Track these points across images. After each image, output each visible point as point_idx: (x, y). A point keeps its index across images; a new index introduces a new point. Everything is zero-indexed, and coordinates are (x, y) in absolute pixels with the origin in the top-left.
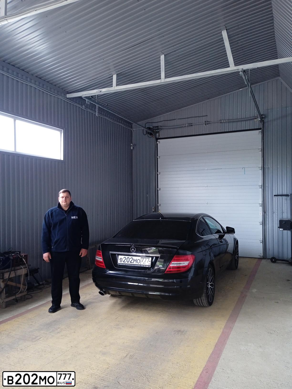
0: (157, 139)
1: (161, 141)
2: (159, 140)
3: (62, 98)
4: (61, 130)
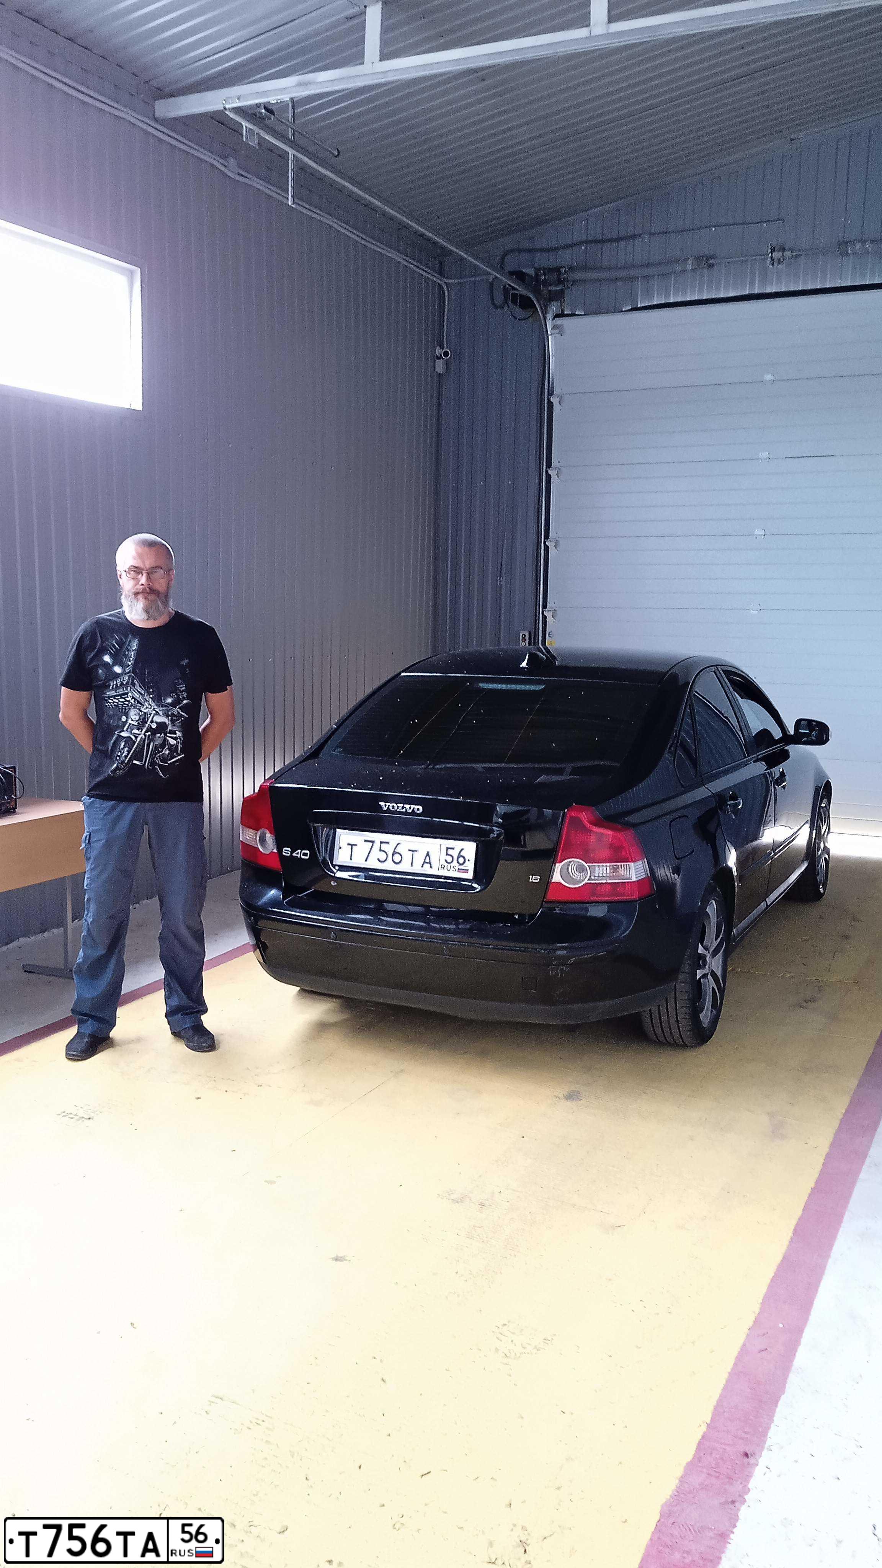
3: (133, 120)
4: (128, 269)
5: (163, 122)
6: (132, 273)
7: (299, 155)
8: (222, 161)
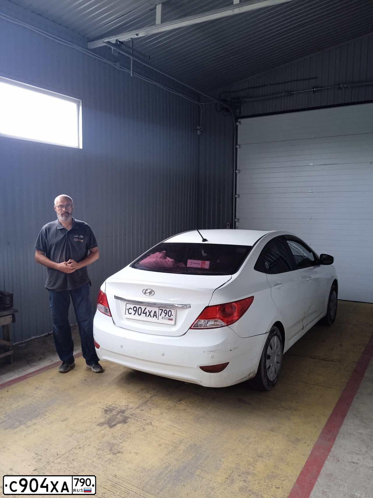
0: (237, 119)
1: (243, 121)
2: (239, 120)
3: (79, 49)
4: (77, 101)
5: (91, 50)
6: (79, 102)
7: (135, 59)
8: (115, 64)
